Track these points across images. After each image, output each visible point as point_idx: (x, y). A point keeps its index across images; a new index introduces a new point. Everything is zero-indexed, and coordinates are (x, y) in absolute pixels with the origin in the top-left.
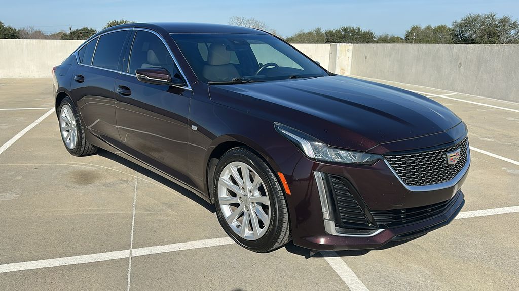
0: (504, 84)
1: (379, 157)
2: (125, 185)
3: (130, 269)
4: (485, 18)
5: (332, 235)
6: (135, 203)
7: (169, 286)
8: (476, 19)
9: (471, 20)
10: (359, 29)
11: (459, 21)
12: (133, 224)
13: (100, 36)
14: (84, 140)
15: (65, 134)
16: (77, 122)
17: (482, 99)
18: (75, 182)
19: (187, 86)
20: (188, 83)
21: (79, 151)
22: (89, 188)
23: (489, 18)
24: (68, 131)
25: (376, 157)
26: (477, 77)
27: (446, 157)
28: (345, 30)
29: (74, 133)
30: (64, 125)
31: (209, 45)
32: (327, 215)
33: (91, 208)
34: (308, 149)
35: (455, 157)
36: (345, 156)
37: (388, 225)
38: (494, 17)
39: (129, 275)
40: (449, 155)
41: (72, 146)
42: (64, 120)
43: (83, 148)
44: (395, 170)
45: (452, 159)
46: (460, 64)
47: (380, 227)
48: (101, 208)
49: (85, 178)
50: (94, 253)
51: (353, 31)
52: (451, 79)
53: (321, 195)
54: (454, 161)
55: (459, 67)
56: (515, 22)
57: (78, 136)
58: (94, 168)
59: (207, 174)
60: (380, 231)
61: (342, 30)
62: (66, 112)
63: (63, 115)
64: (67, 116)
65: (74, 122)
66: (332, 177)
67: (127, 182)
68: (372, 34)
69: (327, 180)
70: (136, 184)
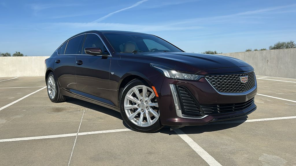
0: (293, 69)
1: (203, 76)
2: (78, 112)
3: (76, 140)
4: (288, 44)
5: (180, 118)
6: (82, 118)
7: (95, 145)
8: (282, 45)
9: (280, 45)
12: (80, 125)
13: (69, 40)
14: (59, 93)
15: (50, 92)
16: (56, 84)
17: (282, 79)
18: (52, 111)
19: (110, 55)
20: (110, 54)
21: (56, 100)
22: (60, 113)
23: (290, 44)
24: (51, 90)
25: (201, 76)
26: (277, 67)
27: (240, 79)
29: (54, 91)
30: (49, 87)
31: (124, 44)
32: (177, 108)
33: (60, 120)
34: (167, 74)
35: (245, 79)
36: (186, 76)
37: (210, 113)
38: (293, 43)
39: (75, 141)
40: (241, 78)
41: (53, 97)
42: (49, 84)
43: (58, 98)
44: (211, 83)
45: (243, 80)
46: (268, 60)
47: (206, 114)
48: (64, 120)
49: (58, 110)
50: (59, 134)
52: (264, 69)
53: (174, 98)
54: (245, 81)
55: (267, 62)
57: (56, 91)
58: (63, 107)
59: (119, 97)
60: (206, 116)
62: (51, 80)
63: (49, 82)
64: (51, 82)
65: (54, 85)
66: (179, 87)
67: (80, 111)
69: (177, 89)
70: (84, 111)
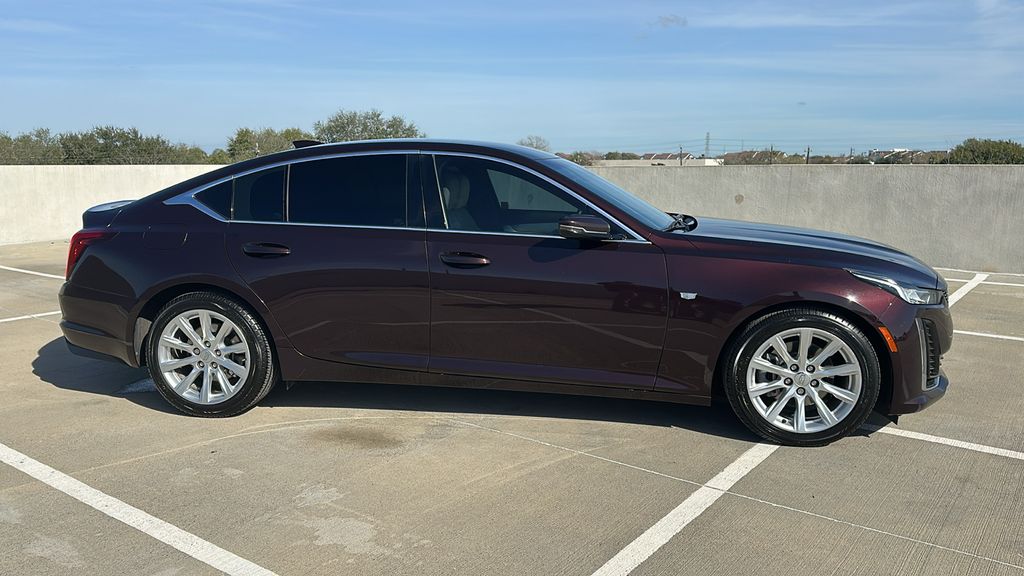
5: (924, 392)
8: (352, 120)
9: (345, 121)
10: (135, 133)
11: (325, 123)
12: (623, 464)
28: (105, 134)
34: (904, 294)
51: (122, 136)
53: (922, 349)
56: (411, 127)
61: (98, 133)
68: (164, 142)
